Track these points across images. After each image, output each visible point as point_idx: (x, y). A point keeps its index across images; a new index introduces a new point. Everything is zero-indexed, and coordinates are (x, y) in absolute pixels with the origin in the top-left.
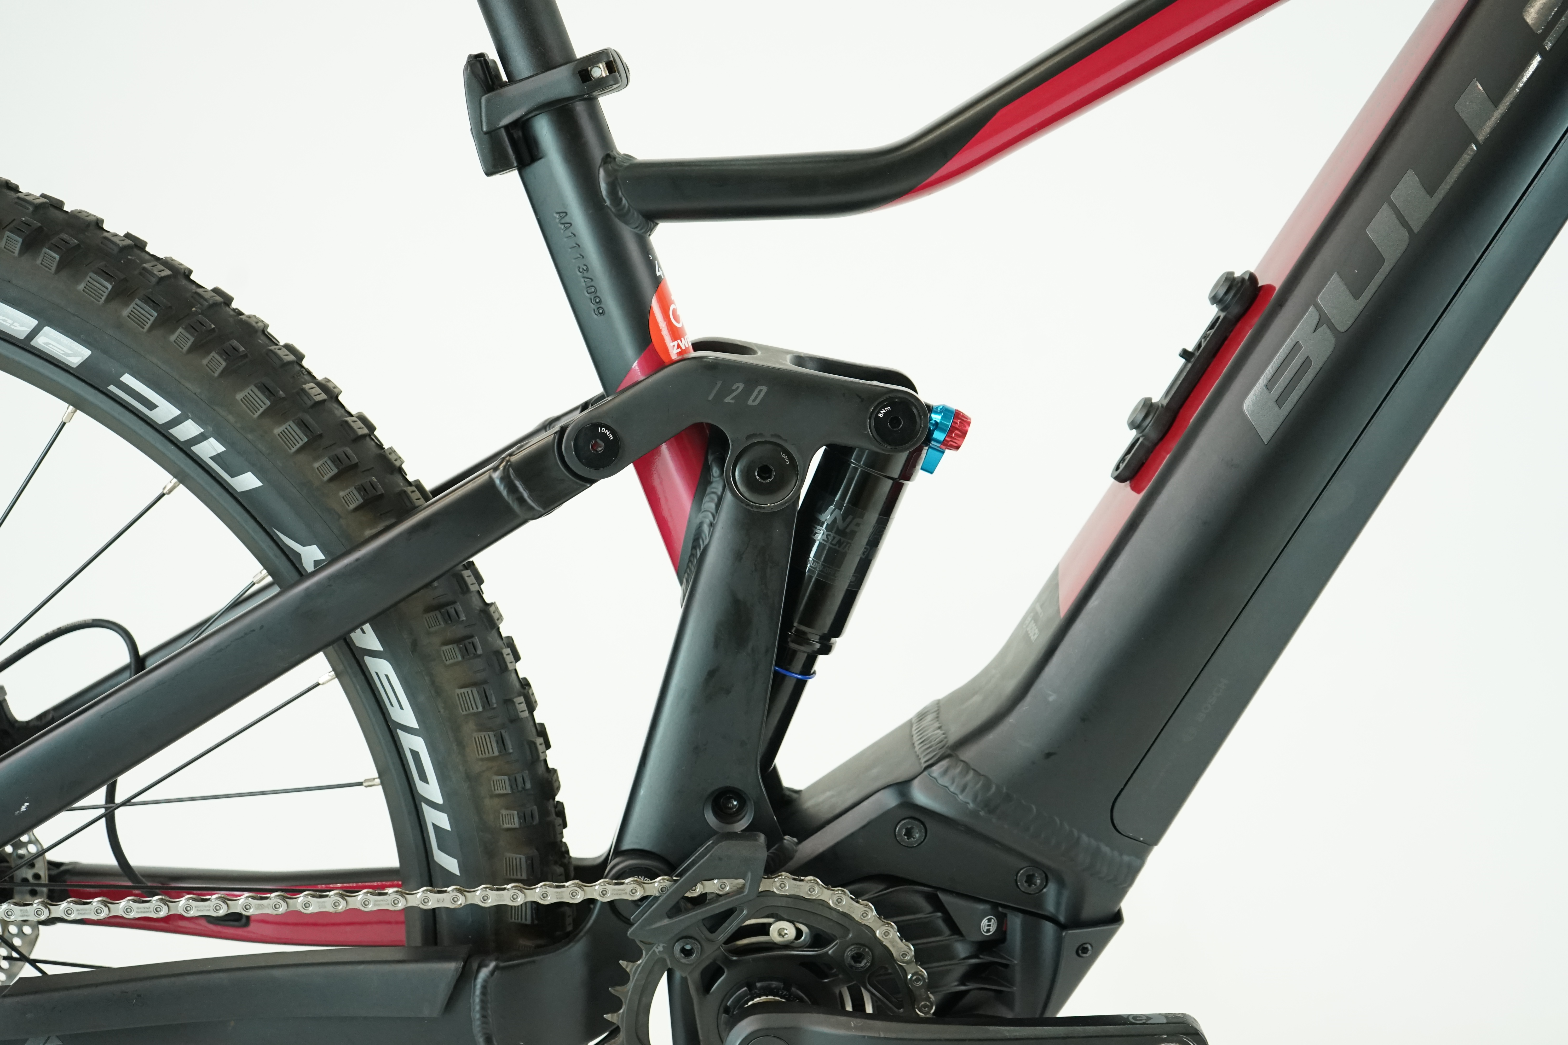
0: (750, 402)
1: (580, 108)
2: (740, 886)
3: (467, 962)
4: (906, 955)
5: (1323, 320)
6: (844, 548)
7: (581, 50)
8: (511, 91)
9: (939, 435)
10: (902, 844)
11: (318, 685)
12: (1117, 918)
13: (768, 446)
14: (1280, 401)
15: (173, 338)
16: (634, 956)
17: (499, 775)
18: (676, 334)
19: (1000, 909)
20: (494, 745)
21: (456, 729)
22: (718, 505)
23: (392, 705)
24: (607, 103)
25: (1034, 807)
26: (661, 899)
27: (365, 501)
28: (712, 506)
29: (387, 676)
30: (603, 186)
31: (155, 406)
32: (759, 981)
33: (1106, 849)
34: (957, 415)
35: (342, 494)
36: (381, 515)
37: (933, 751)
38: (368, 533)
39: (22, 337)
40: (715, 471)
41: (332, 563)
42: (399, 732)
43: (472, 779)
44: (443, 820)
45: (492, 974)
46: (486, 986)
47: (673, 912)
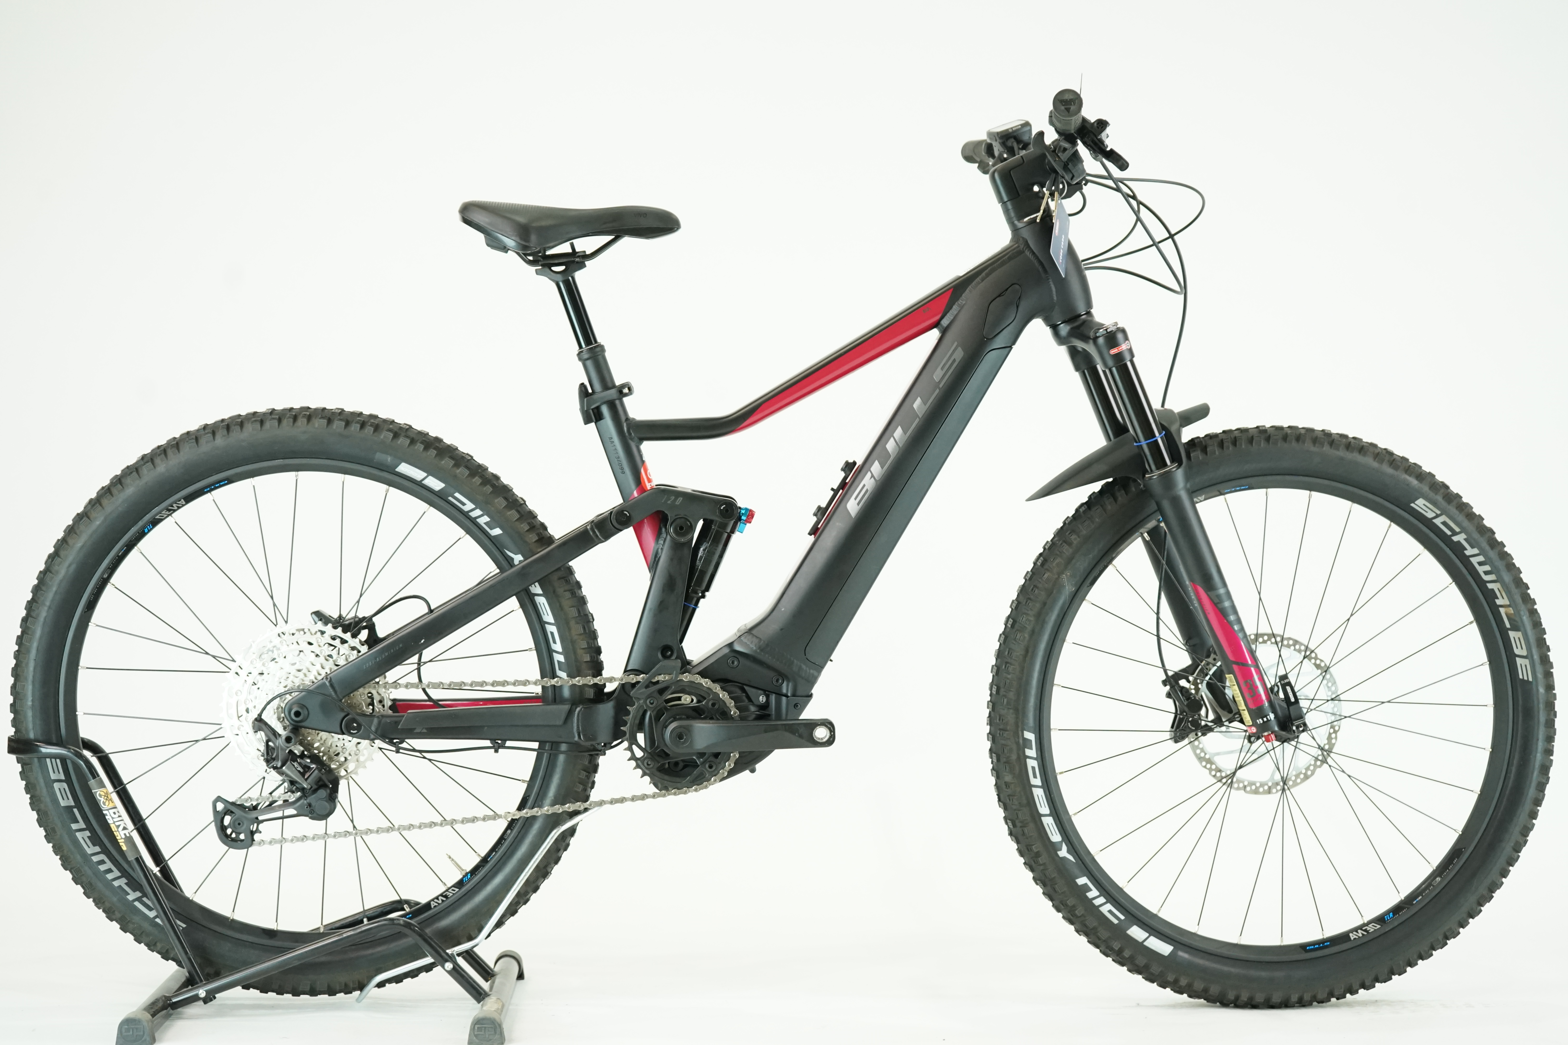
0: (676, 503)
1: (617, 402)
2: (671, 678)
3: (572, 705)
4: (731, 704)
5: (872, 476)
7: (618, 382)
8: (595, 397)
9: (744, 518)
10: (730, 667)
11: (514, 610)
12: (811, 696)
13: (683, 520)
14: (858, 504)
15: (474, 480)
16: (631, 705)
17: (586, 643)
18: (650, 481)
19: (767, 693)
21: (568, 624)
22: (664, 542)
23: (544, 615)
24: (626, 400)
25: (777, 649)
26: (645, 683)
27: (538, 539)
28: (662, 542)
29: (544, 604)
30: (625, 429)
31: (465, 504)
33: (804, 667)
34: (751, 511)
35: (530, 536)
36: (544, 544)
37: (742, 632)
38: (539, 550)
39: (419, 480)
40: (663, 530)
41: (525, 560)
42: (546, 625)
43: (573, 642)
44: (561, 658)
45: (581, 709)
46: (578, 714)
47: (647, 687)
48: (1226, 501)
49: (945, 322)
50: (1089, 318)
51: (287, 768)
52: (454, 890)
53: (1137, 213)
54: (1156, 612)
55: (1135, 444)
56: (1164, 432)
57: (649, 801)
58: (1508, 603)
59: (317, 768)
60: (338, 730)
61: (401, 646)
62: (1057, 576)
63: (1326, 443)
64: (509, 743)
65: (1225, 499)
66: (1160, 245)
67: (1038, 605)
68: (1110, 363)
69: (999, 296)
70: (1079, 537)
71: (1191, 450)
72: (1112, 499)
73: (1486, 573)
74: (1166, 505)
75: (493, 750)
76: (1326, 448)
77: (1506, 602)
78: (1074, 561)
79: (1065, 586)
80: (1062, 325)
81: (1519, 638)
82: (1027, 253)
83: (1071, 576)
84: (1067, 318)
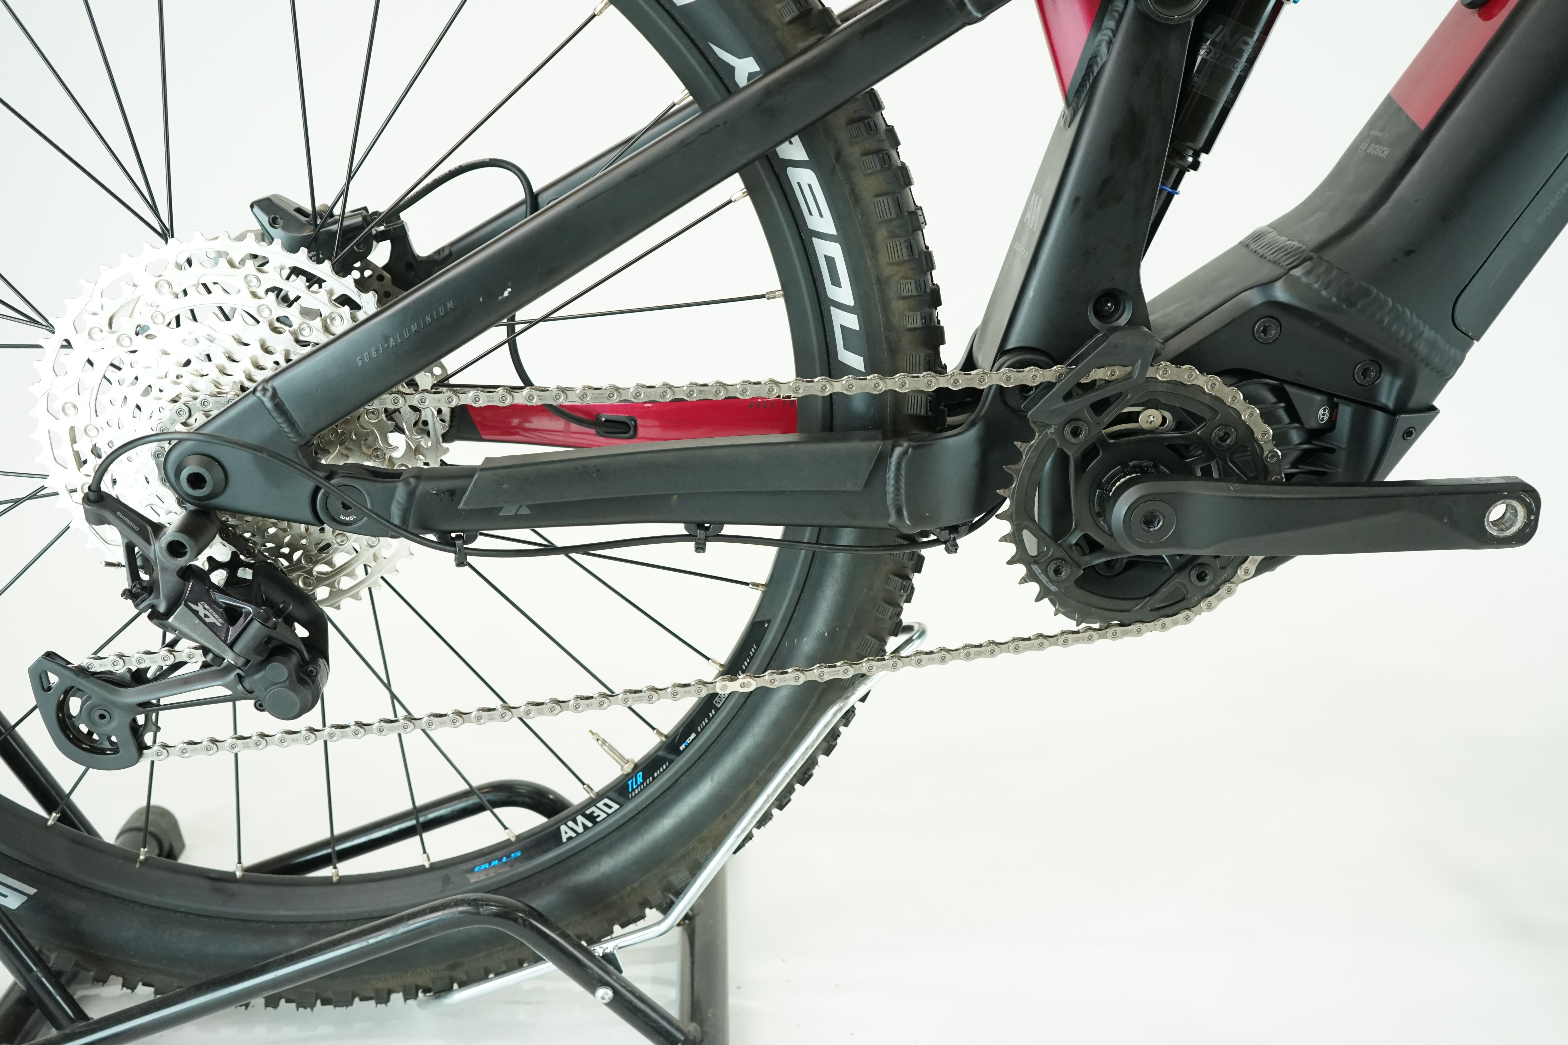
2: (1128, 372)
3: (883, 442)
4: (1266, 434)
6: (1229, 65)
10: (1259, 341)
11: (730, 202)
16: (1027, 437)
17: (907, 279)
19: (1336, 400)
20: (904, 250)
21: (870, 235)
22: (1119, 23)
23: (811, 214)
25: (1390, 301)
26: (1058, 385)
27: (801, 13)
28: (1112, 24)
29: (810, 186)
32: (1132, 460)
33: (1441, 342)
36: (810, 29)
37: (1295, 255)
38: (801, 45)
41: (766, 75)
42: (815, 240)
43: (882, 282)
44: (852, 321)
45: (906, 452)
46: (899, 464)
47: (1068, 396)
51: (178, 619)
52: (610, 807)
57: (1053, 651)
59: (257, 615)
60: (308, 515)
61: (450, 305)
64: (728, 529)
75: (692, 544)
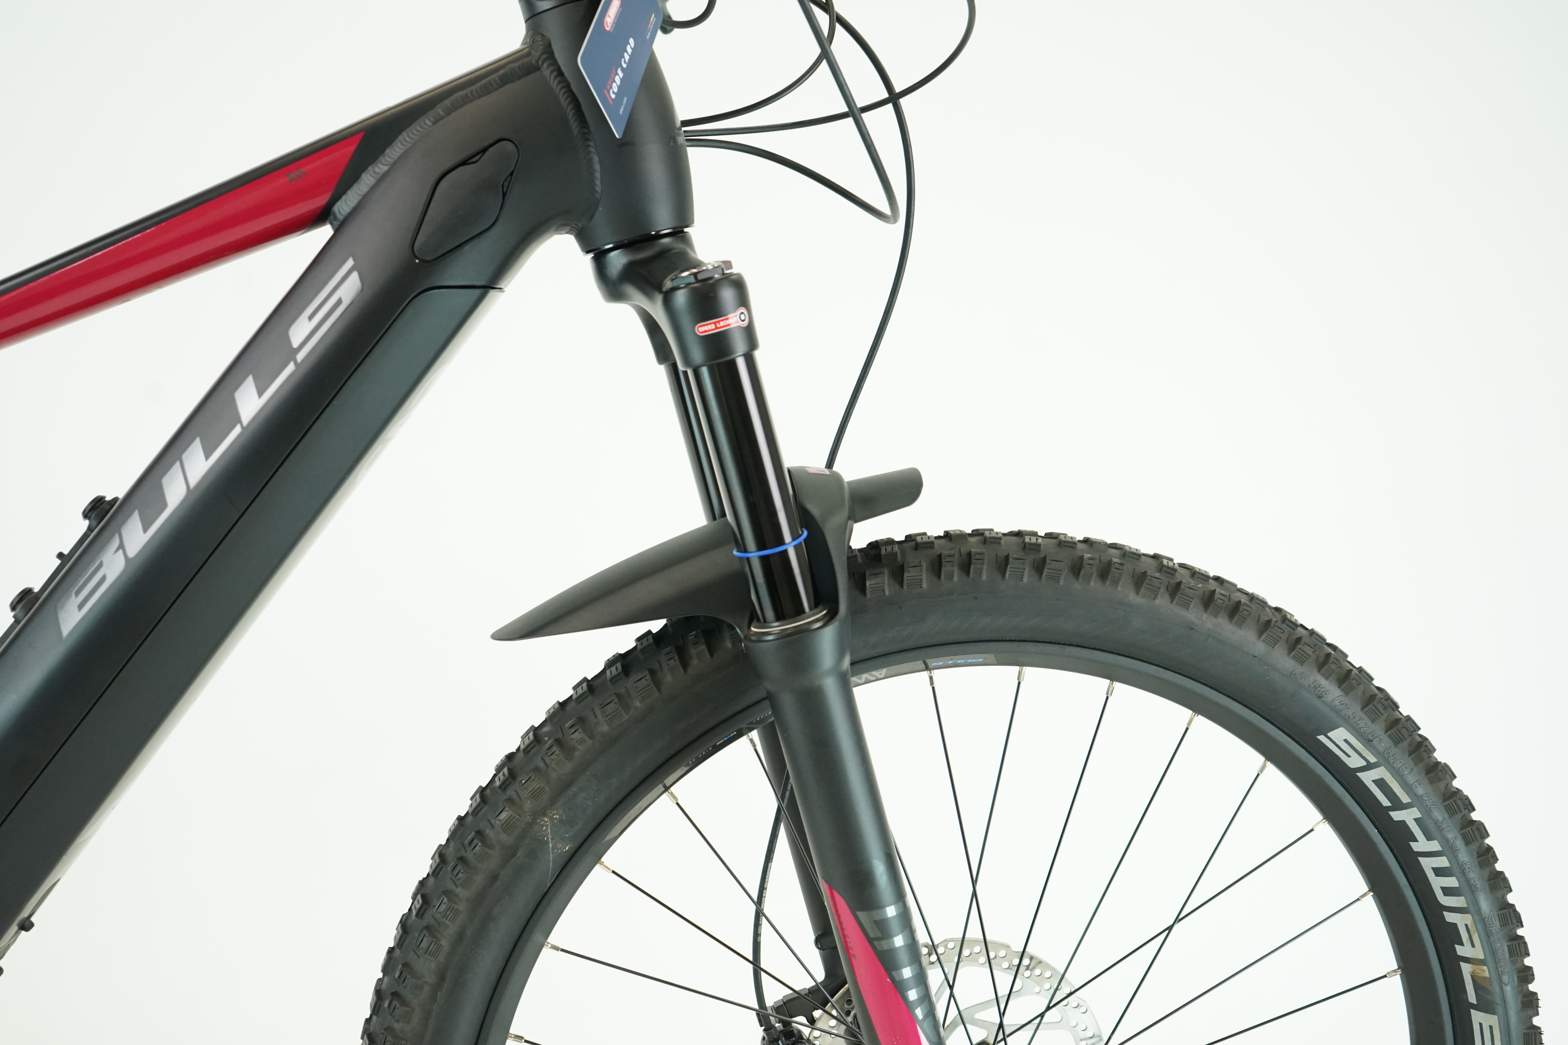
48: (932, 683)
49: (342, 208)
50: (680, 246)
53: (824, 42)
54: (755, 899)
55: (735, 553)
56: (806, 533)
58: (1482, 957)
62: (528, 819)
63: (1162, 590)
65: (931, 678)
66: (865, 116)
67: (479, 880)
68: (697, 355)
69: (464, 163)
70: (591, 737)
71: (867, 573)
72: (675, 662)
73: (1447, 891)
74: (788, 702)
76: (1162, 601)
77: (1478, 953)
78: (574, 789)
79: (547, 843)
80: (613, 254)
81: (1491, 1027)
82: (546, 71)
83: (561, 820)
84: (625, 237)
